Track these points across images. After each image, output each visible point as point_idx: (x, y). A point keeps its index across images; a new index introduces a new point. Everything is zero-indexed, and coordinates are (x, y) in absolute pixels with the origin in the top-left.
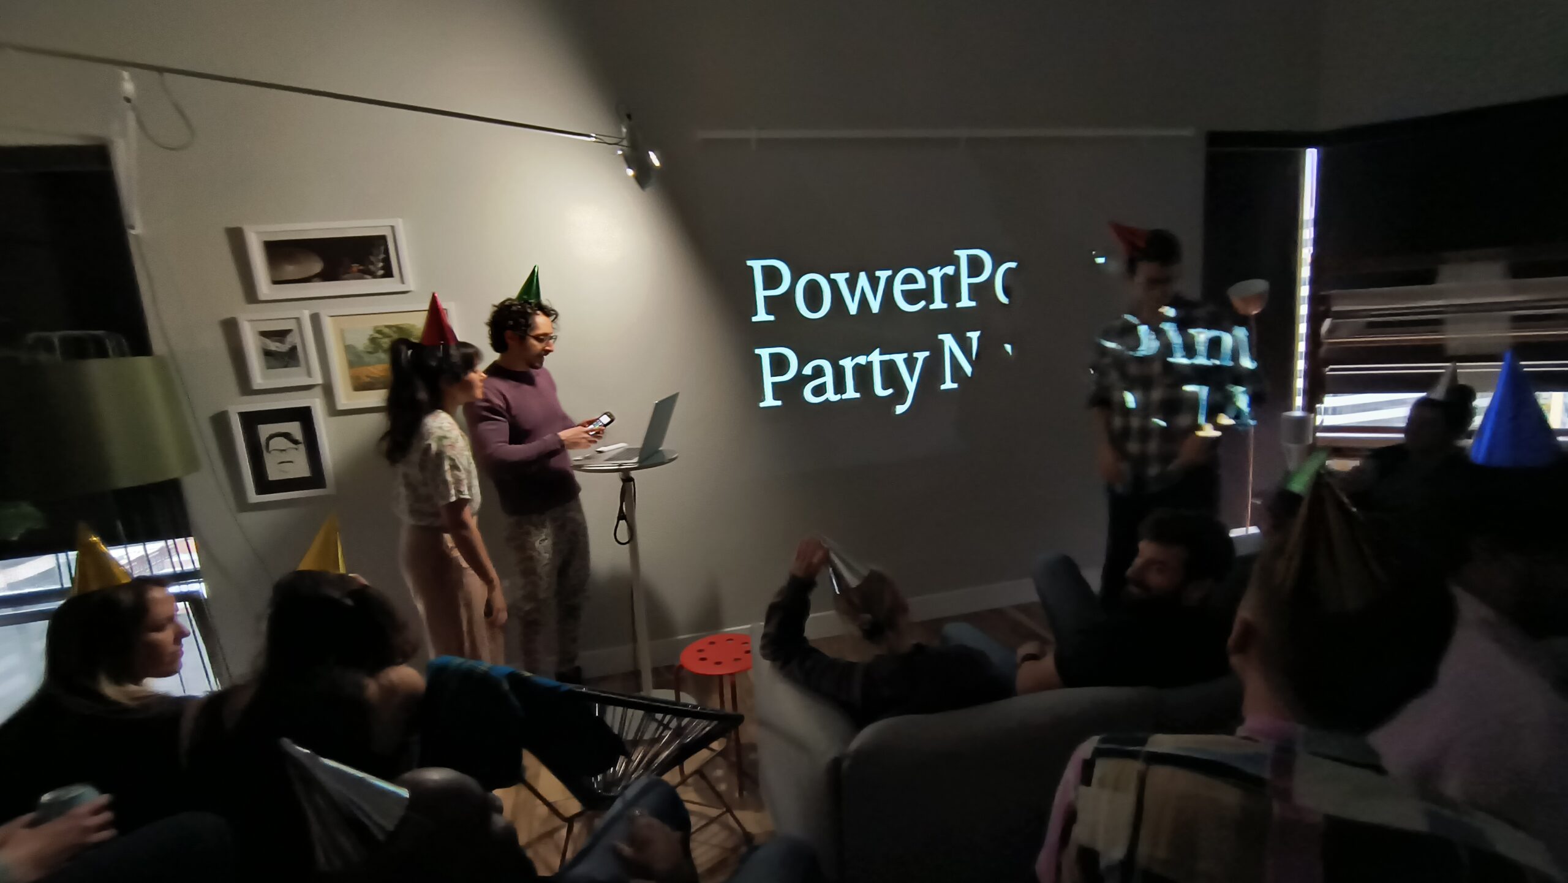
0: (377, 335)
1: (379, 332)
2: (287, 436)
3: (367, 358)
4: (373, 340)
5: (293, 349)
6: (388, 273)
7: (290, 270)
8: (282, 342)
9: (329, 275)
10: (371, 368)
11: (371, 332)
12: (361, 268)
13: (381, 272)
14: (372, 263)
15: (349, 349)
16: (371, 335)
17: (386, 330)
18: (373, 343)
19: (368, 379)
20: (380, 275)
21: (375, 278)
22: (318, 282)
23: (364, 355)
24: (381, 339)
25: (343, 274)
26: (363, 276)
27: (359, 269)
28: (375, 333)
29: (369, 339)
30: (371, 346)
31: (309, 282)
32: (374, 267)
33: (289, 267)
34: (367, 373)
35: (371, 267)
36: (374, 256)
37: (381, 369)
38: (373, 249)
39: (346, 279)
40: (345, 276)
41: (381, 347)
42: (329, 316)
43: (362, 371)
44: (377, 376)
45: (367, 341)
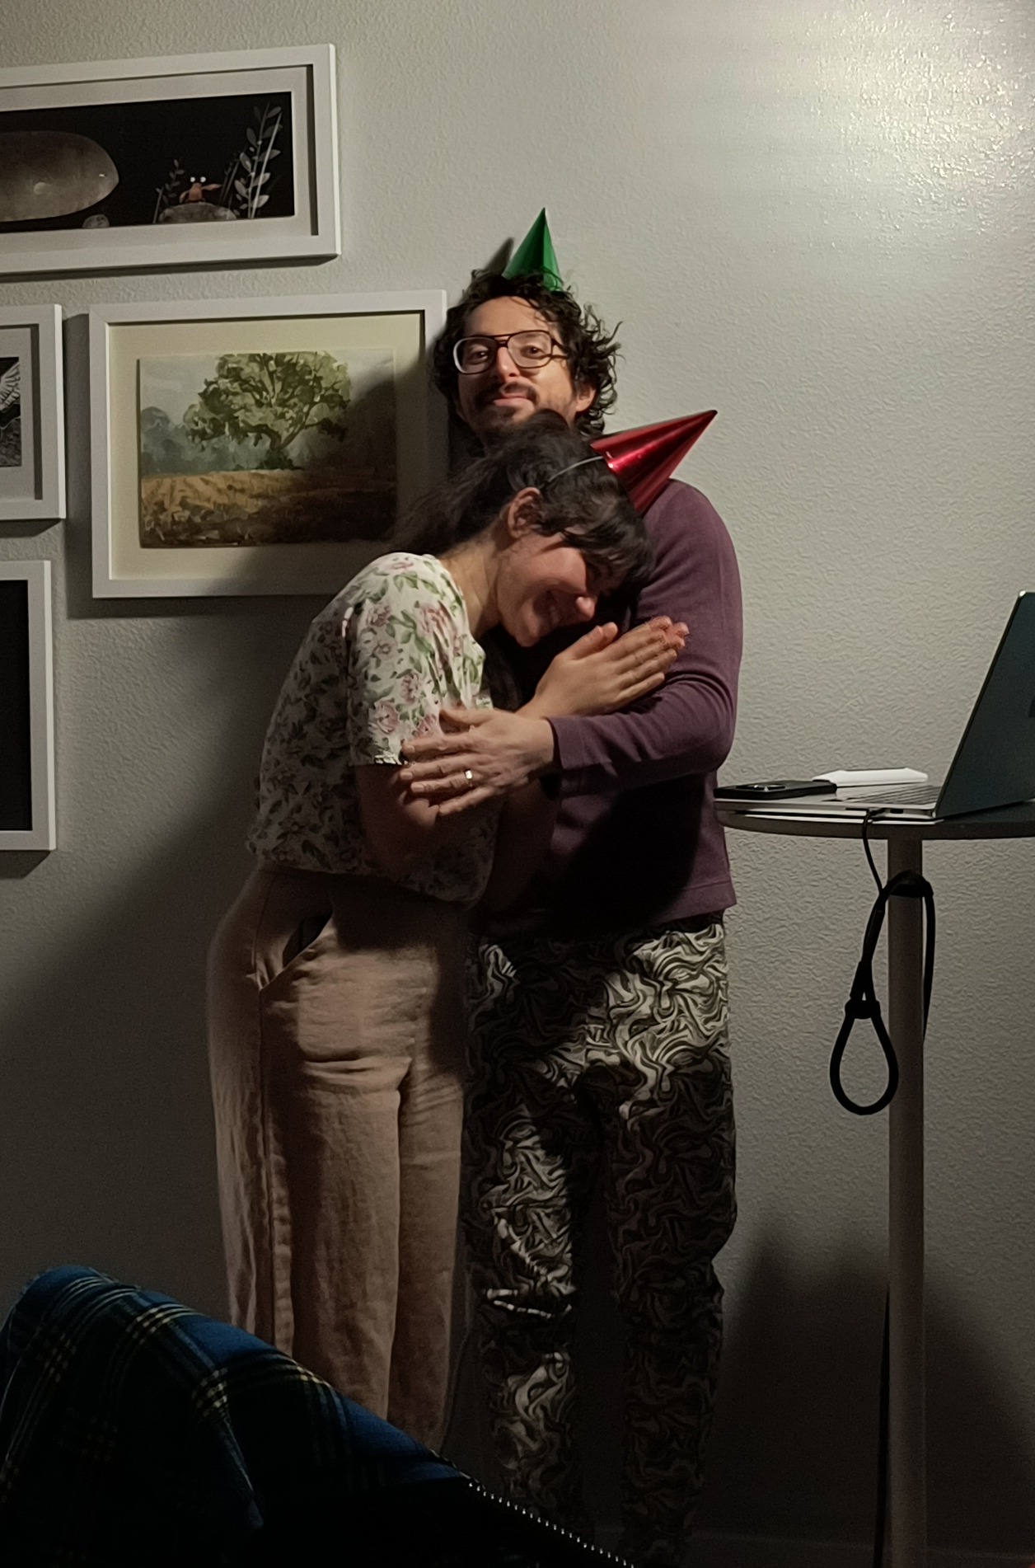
0: (224, 383)
1: (234, 374)
3: (189, 454)
4: (211, 397)
5: (12, 410)
6: (280, 204)
7: (36, 194)
10: (196, 481)
11: (212, 375)
12: (213, 186)
13: (261, 200)
14: (243, 174)
15: (147, 420)
16: (209, 384)
17: (251, 370)
18: (213, 409)
19: (187, 513)
20: (257, 209)
21: (243, 215)
22: (99, 226)
23: (184, 441)
24: (235, 394)
25: (163, 207)
26: (211, 211)
27: (204, 192)
28: (222, 376)
29: (203, 395)
30: (208, 416)
31: (79, 226)
32: (247, 186)
33: (39, 185)
34: (184, 498)
35: (239, 184)
36: (250, 155)
37: (222, 485)
38: (250, 133)
39: (168, 220)
40: (167, 212)
41: (233, 420)
42: (110, 324)
43: (172, 488)
44: (210, 506)
45: (197, 400)
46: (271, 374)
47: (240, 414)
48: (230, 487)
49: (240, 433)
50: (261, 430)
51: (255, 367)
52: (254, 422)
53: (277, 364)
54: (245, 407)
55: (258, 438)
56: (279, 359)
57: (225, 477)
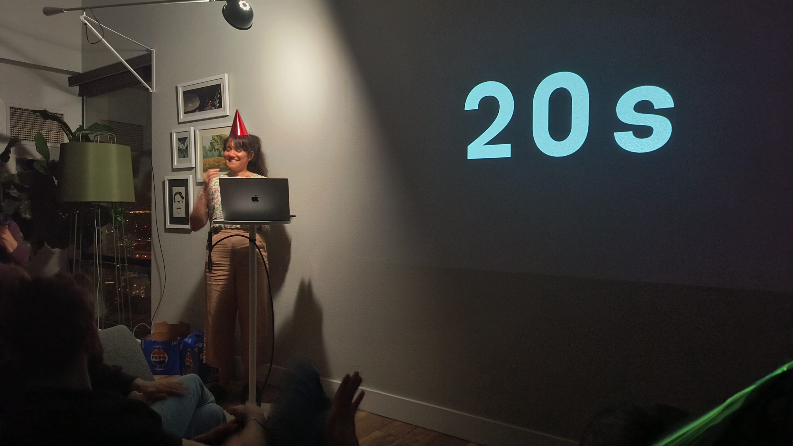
0: (213, 141)
1: (214, 139)
2: (180, 193)
3: (209, 154)
4: (211, 143)
5: (187, 147)
6: (220, 107)
7: (191, 106)
8: (184, 144)
9: (201, 108)
10: (210, 159)
11: (211, 139)
12: (212, 103)
13: (218, 105)
14: (215, 100)
15: (204, 148)
16: (211, 141)
17: (216, 138)
18: (212, 146)
19: (209, 166)
20: (218, 107)
21: (215, 108)
22: (198, 112)
23: (208, 152)
24: (214, 143)
25: (206, 107)
26: (212, 108)
27: (211, 104)
28: (213, 139)
29: (210, 143)
30: (211, 147)
31: (195, 112)
32: (216, 102)
33: (190, 104)
34: (208, 163)
35: (215, 102)
36: (216, 96)
37: (213, 160)
38: (216, 92)
39: (206, 110)
40: (206, 108)
41: (214, 147)
42: (198, 130)
43: (207, 161)
44: (211, 164)
45: (210, 144)
46: (219, 139)
47: (215, 147)
48: (214, 161)
49: (215, 150)
50: (218, 149)
51: (217, 137)
52: (217, 148)
53: (220, 137)
54: (216, 145)
55: (218, 151)
56: (220, 135)
57: (214, 159)
